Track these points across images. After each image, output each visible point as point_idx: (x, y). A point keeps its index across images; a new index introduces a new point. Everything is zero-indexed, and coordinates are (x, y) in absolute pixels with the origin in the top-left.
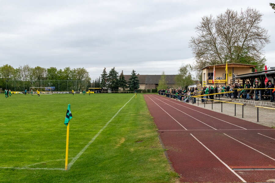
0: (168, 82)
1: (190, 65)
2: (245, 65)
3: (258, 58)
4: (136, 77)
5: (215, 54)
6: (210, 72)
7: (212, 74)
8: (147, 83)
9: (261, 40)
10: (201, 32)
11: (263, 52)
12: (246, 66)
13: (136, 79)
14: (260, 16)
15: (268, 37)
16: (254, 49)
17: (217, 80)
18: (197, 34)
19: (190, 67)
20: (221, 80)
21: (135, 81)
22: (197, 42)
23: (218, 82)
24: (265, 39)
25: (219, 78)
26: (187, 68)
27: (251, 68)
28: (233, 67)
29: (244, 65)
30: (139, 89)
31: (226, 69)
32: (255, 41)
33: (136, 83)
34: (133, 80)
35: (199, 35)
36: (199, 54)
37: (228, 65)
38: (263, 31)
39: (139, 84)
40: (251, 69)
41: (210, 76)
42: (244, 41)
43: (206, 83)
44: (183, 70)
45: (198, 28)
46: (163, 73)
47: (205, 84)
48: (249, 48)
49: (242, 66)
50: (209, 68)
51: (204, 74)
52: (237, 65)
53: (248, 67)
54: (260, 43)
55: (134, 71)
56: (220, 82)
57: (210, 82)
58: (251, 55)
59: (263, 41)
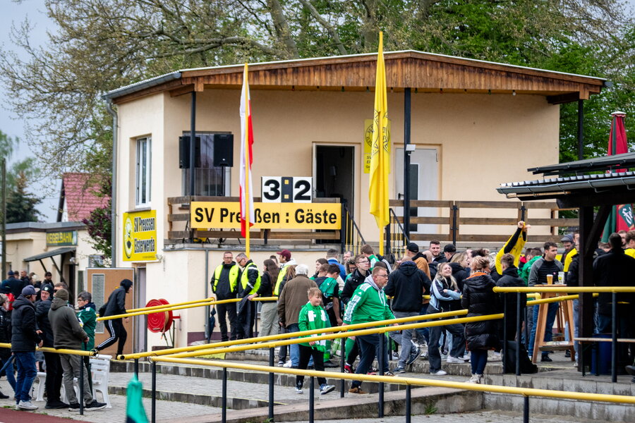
2: (509, 74)
6: (208, 125)
7: (224, 146)
12: (514, 85)
17: (268, 206)
20: (305, 205)
23: (273, 227)
25: (288, 189)
27: (552, 99)
28: (408, 91)
29: (498, 72)
37: (390, 62)
40: (555, 114)
43: (161, 232)
47: (144, 236)
49: (482, 83)
50: (199, 88)
51: (141, 141)
52: (442, 75)
53: (535, 87)
56: (294, 226)
57: (205, 225)
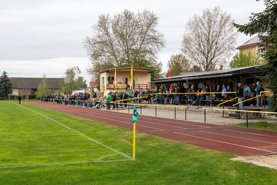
0: (49, 86)
1: (78, 67)
3: (154, 62)
4: (8, 80)
5: (111, 57)
6: (111, 76)
7: (113, 78)
8: (20, 88)
9: (158, 44)
10: (97, 31)
11: (158, 56)
12: (146, 71)
13: (8, 82)
14: (156, 19)
15: (165, 41)
16: (151, 53)
17: (118, 85)
18: (93, 34)
19: (78, 69)
20: (122, 85)
21: (7, 85)
22: (92, 43)
23: (119, 87)
24: (161, 43)
25: (120, 83)
26: (75, 71)
27: (150, 72)
28: (134, 72)
30: (12, 94)
31: (131, 73)
32: (152, 45)
33: (8, 87)
34: (4, 83)
35: (95, 35)
36: (96, 56)
38: (160, 34)
39: (12, 88)
40: (150, 74)
41: (111, 80)
42: (141, 45)
43: (106, 88)
44: (70, 73)
45: (95, 27)
46: (45, 76)
47: (104, 88)
48: (146, 51)
49: (142, 71)
50: (110, 71)
51: (103, 78)
52: (138, 70)
53: (148, 71)
54: (156, 47)
55: (5, 73)
56: (121, 87)
57: (111, 87)
58: (148, 59)
59: (159, 45)
